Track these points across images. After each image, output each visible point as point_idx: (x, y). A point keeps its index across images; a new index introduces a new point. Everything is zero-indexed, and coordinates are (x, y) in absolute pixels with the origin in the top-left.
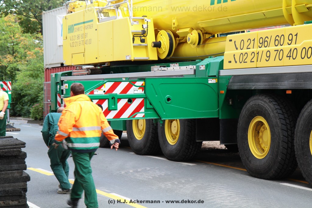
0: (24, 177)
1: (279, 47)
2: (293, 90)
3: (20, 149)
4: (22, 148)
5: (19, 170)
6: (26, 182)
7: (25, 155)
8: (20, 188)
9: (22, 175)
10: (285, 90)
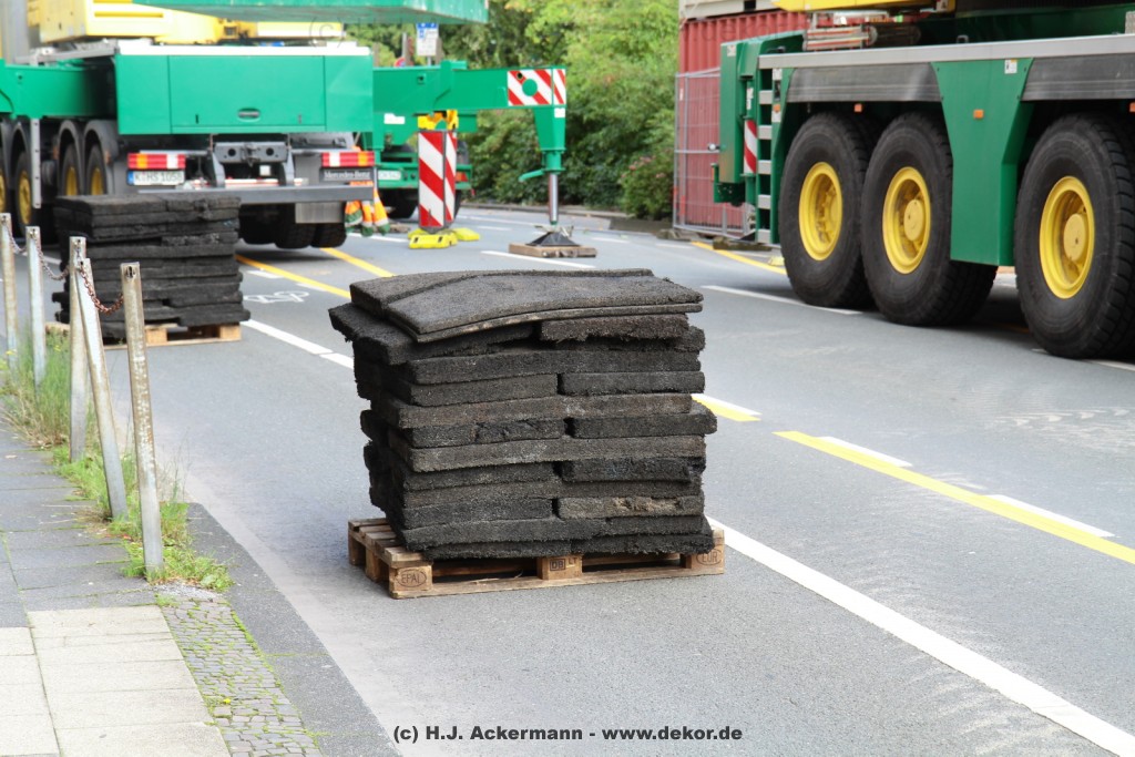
0: (696, 416)
3: (682, 317)
4: (688, 314)
5: (678, 391)
6: (703, 436)
7: (698, 339)
8: (680, 454)
9: (688, 409)
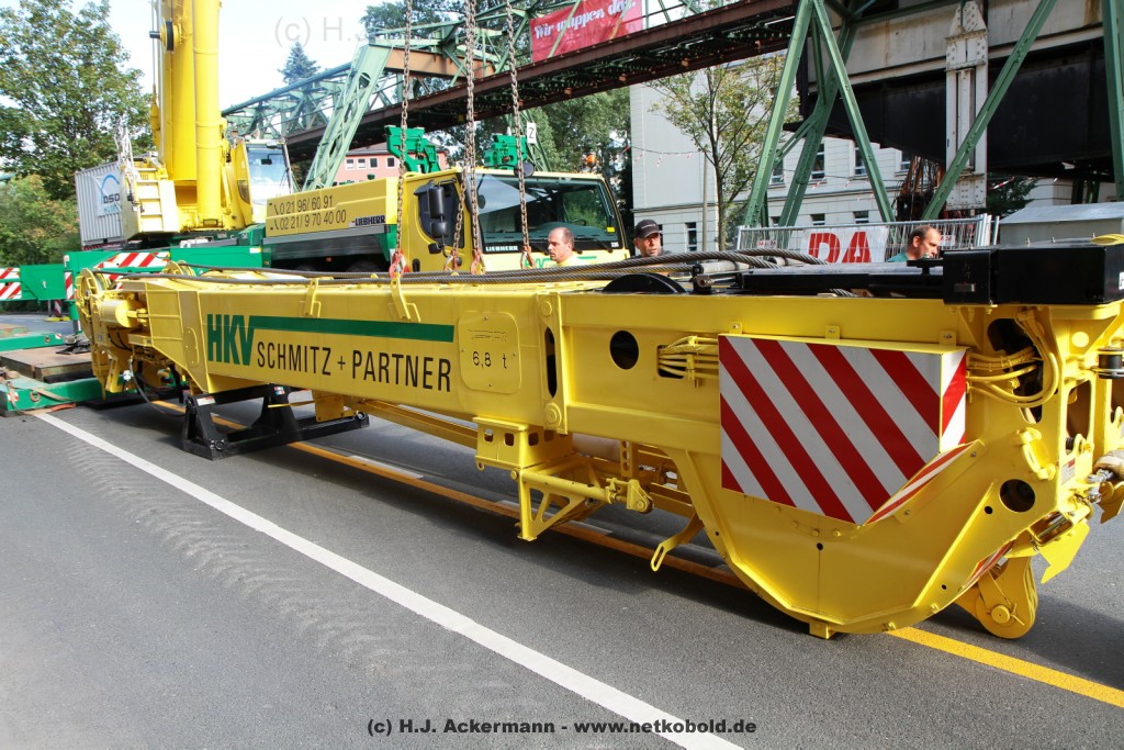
1: (317, 211)
2: (332, 257)
10: (325, 258)
